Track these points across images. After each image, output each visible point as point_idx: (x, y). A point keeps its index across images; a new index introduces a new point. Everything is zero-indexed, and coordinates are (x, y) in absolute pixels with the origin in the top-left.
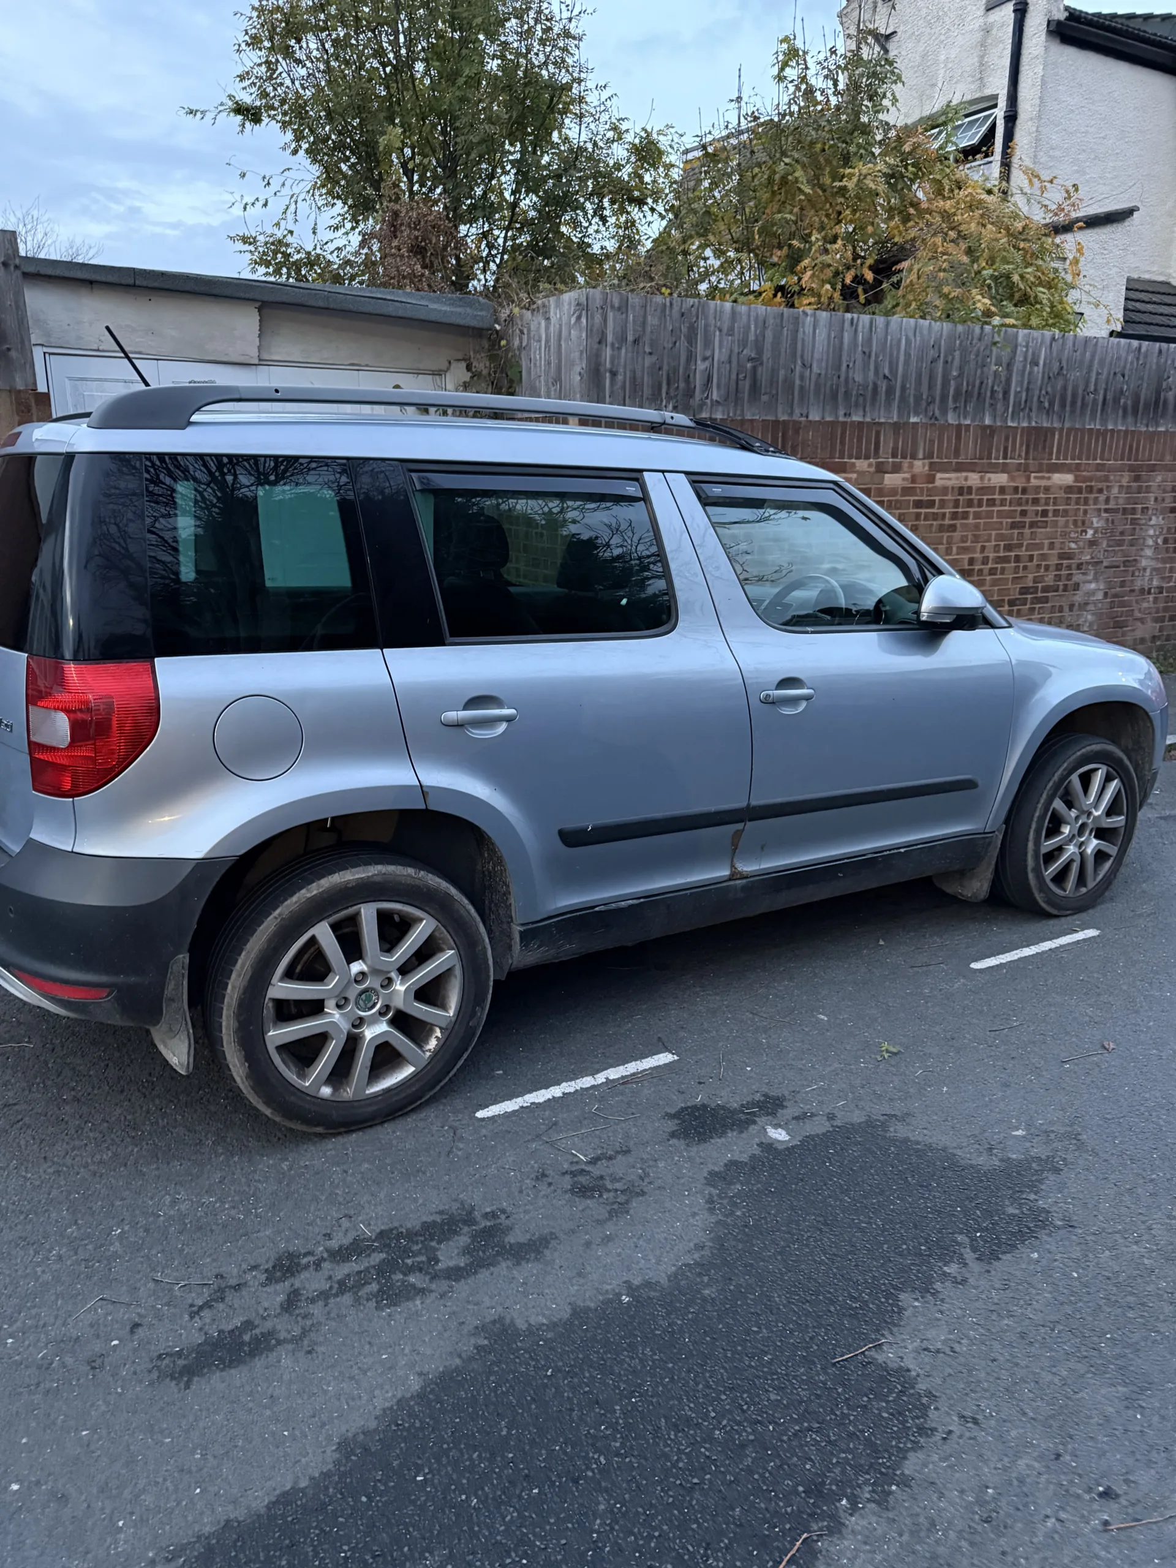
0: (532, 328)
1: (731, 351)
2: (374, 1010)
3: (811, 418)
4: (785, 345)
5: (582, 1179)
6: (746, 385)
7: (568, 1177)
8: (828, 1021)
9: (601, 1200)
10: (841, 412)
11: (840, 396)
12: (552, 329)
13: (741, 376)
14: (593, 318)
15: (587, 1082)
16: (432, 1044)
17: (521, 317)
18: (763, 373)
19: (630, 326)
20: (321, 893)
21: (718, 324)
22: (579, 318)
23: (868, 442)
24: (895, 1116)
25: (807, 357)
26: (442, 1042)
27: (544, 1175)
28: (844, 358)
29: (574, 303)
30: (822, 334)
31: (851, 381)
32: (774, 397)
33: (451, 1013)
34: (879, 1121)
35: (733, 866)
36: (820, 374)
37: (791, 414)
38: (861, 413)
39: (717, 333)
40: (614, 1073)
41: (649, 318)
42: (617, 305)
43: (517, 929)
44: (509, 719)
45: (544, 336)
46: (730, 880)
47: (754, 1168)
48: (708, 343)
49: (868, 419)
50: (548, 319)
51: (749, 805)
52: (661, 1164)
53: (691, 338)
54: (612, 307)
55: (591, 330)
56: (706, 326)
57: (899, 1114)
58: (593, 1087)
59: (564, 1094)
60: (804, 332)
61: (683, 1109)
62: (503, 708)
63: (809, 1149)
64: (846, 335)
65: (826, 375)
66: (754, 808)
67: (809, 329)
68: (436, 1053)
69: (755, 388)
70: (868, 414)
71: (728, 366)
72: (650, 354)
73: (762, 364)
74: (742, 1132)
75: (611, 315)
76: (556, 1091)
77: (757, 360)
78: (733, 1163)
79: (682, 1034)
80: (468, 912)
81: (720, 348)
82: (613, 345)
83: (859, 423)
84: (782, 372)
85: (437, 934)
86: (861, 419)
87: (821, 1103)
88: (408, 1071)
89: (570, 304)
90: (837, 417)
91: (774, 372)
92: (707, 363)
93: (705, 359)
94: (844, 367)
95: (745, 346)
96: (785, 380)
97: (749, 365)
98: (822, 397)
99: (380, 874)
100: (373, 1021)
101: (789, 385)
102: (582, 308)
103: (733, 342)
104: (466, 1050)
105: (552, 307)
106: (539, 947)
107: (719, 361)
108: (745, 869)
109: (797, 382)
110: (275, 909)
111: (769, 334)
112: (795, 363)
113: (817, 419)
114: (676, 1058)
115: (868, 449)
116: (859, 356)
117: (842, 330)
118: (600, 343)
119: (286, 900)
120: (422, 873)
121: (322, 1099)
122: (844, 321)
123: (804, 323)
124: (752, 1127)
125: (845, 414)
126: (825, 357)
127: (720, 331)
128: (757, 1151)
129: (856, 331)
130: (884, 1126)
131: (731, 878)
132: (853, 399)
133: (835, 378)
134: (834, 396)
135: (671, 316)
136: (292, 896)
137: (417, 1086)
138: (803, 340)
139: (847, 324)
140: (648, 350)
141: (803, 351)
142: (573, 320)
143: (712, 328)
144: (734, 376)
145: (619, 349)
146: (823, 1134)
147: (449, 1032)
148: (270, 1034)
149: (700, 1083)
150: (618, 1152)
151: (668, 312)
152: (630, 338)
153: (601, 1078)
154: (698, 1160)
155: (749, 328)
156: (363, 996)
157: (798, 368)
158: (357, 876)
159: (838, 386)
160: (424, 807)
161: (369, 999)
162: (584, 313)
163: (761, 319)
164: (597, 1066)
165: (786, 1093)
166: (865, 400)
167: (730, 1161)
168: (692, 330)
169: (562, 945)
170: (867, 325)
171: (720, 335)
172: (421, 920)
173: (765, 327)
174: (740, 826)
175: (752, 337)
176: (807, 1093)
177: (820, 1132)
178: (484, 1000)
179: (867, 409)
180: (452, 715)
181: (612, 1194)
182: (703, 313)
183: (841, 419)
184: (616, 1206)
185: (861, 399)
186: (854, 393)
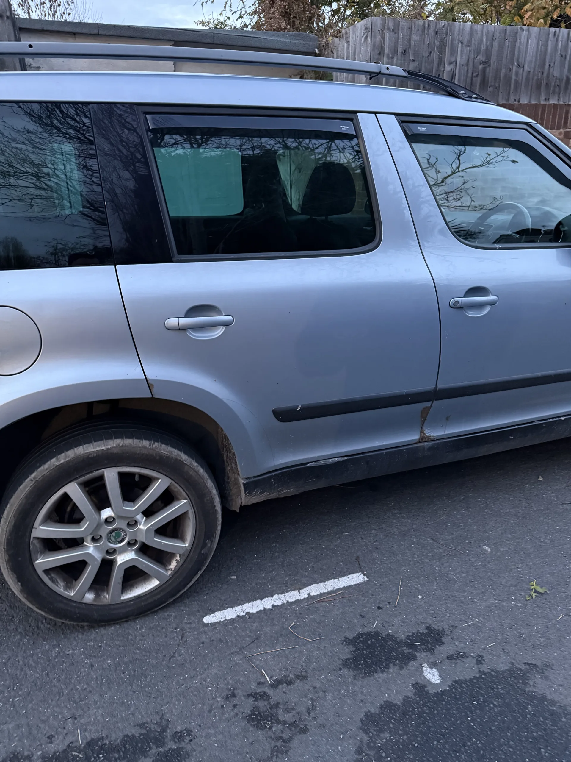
0: (339, 49)
1: (469, 57)
2: (123, 544)
3: (521, 102)
4: (506, 52)
5: (261, 704)
6: (478, 80)
7: (251, 699)
8: (491, 552)
9: (270, 733)
10: (543, 97)
11: (543, 87)
12: (350, 48)
13: (475, 74)
14: (375, 37)
15: (293, 596)
16: (173, 565)
17: (333, 42)
18: (490, 73)
19: (400, 41)
20: (68, 462)
21: (461, 39)
22: (366, 38)
23: (560, 118)
24: (535, 666)
25: (521, 60)
26: (180, 564)
27: (234, 695)
28: (547, 61)
29: (363, 28)
30: (532, 43)
31: (551, 76)
32: (497, 88)
33: (187, 545)
34: (520, 670)
35: (422, 432)
36: (529, 72)
37: (508, 100)
38: (557, 98)
39: (460, 45)
40: (315, 590)
41: (413, 36)
42: (392, 27)
43: (242, 481)
44: (226, 324)
45: (346, 54)
46: (420, 442)
47: (404, 714)
48: (453, 52)
49: (561, 103)
50: (348, 42)
51: (436, 388)
52: (329, 697)
53: (442, 50)
54: (388, 29)
55: (374, 46)
56: (452, 40)
57: (538, 663)
58: (297, 602)
59: (273, 606)
60: (520, 42)
61: (360, 635)
62: (221, 315)
63: (456, 698)
64: (550, 43)
65: (534, 72)
66: (441, 390)
67: (523, 40)
68: (176, 572)
69: (484, 83)
70: (562, 99)
71: (466, 68)
72: (413, 60)
73: (489, 66)
74: (401, 668)
75: (387, 35)
76: (267, 603)
77: (486, 63)
78: (388, 706)
79: (375, 555)
80: (197, 472)
81: (461, 56)
82: (388, 55)
83: (555, 104)
84: (503, 71)
85: (172, 488)
86: (556, 102)
87: (473, 641)
88: (154, 583)
89: (361, 29)
90: (539, 102)
91: (498, 71)
92: (452, 66)
93: (450, 63)
94: (547, 67)
95: (478, 53)
96: (506, 75)
97: (481, 67)
98: (530, 88)
99: (118, 446)
100: (123, 550)
101: (508, 79)
102: (369, 30)
103: (470, 51)
104: (200, 569)
105: (351, 33)
106: (261, 493)
107: (460, 64)
108: (432, 434)
109: (514, 77)
110: (31, 474)
111: (496, 44)
112: (513, 64)
113: (526, 102)
114: (366, 579)
115: (559, 123)
116: (558, 58)
117: (547, 40)
118: (379, 54)
119: (40, 466)
120: (156, 444)
121: (85, 604)
122: (549, 34)
123: (520, 36)
124: (412, 663)
125: (545, 99)
126: (534, 60)
127: (462, 43)
128: (410, 692)
129: (557, 40)
130: (524, 677)
131: (421, 441)
132: (552, 88)
133: (540, 74)
134: (538, 87)
135: (428, 35)
136: (45, 463)
137: (162, 594)
138: (519, 48)
139: (551, 36)
140: (411, 58)
141: (519, 55)
142: (363, 40)
143: (457, 41)
144: (470, 75)
145: (392, 58)
146: (471, 680)
147: (187, 556)
148: (38, 562)
149: (379, 608)
150: (297, 677)
151: (426, 32)
152: (400, 50)
153: (304, 594)
154: (360, 697)
155: (482, 40)
156: (114, 534)
157: (514, 68)
158: (98, 449)
159: (541, 80)
160: (150, 396)
161: (118, 535)
162: (369, 34)
163: (490, 35)
164: (304, 580)
165: (446, 627)
166: (560, 89)
167: (386, 702)
168: (443, 43)
169: (282, 490)
170: (566, 36)
171: (462, 46)
172: (158, 479)
173: (493, 39)
174: (428, 404)
175: (483, 47)
176: (463, 629)
177: (468, 678)
178: (213, 534)
179: (561, 95)
180: (173, 322)
181: (280, 727)
182: (451, 30)
183: (542, 102)
184: (279, 744)
185: (557, 89)
186: (553, 84)
